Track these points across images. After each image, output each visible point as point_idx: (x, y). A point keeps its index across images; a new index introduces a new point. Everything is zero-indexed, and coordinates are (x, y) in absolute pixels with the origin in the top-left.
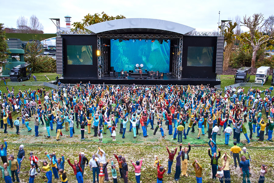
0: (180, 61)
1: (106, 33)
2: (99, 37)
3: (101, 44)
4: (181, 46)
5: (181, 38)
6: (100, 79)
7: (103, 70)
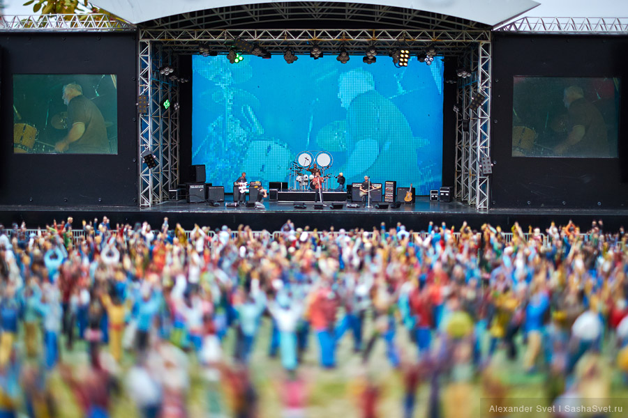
0: (483, 137)
1: (174, 26)
2: (145, 41)
3: (154, 69)
4: (483, 74)
5: (484, 42)
6: (149, 209)
7: (161, 177)
